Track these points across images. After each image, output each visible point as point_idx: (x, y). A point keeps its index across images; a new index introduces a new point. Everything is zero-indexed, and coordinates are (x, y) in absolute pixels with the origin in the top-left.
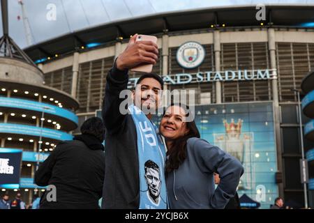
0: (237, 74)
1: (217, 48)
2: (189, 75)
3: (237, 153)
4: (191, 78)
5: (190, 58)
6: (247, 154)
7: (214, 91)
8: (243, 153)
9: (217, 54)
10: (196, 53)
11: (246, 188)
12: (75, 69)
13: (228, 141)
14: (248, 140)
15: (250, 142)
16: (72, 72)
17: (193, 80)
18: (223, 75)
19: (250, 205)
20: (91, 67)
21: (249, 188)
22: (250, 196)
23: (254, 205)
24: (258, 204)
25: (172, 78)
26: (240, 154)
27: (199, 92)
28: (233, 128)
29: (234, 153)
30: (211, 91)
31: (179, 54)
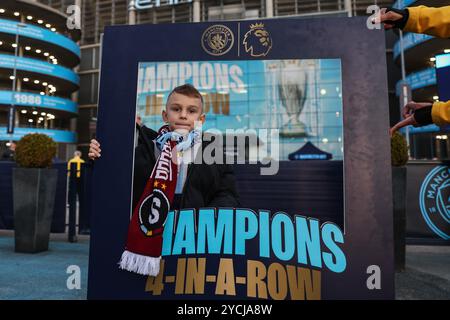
3: (297, 86)
6: (311, 88)
7: (263, 7)
8: (306, 85)
11: (310, 134)
13: (285, 69)
14: (312, 68)
15: (316, 70)
19: (317, 156)
21: (314, 134)
22: (316, 145)
23: (322, 157)
24: (329, 156)
26: (302, 88)
27: (244, 9)
29: (292, 86)
30: (258, 7)
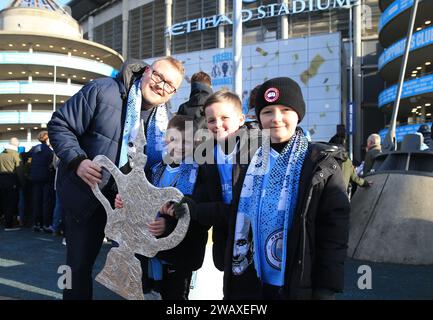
0: (307, 3)
2: (249, 11)
4: (251, 15)
7: (279, 29)
12: (125, 18)
16: (122, 22)
17: (253, 17)
18: (290, 6)
20: (141, 13)
30: (276, 30)
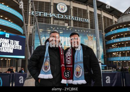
0: (79, 19)
1: (72, 8)
2: (62, 15)
4: (63, 17)
5: (62, 9)
7: (70, 23)
9: (72, 10)
10: (64, 7)
13: (89, 42)
17: (63, 18)
18: (74, 18)
25: (56, 15)
28: (90, 38)
31: (58, 6)
